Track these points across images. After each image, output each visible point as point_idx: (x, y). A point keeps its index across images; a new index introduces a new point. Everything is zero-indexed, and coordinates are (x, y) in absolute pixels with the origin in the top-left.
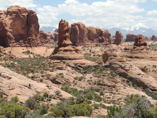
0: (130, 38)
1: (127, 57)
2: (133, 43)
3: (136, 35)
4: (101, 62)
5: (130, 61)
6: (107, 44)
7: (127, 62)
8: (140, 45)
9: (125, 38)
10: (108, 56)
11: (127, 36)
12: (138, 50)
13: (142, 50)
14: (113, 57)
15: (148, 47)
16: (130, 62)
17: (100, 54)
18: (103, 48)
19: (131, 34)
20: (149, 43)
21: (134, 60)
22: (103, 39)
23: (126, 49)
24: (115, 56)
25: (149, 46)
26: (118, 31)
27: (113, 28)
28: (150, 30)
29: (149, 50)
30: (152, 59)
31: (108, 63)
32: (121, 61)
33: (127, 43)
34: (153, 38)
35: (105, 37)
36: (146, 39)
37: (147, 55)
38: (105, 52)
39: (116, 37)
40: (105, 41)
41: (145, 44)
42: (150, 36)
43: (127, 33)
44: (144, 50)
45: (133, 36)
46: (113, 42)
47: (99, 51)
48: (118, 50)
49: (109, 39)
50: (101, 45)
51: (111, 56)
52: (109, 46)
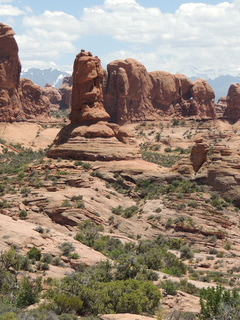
4: (187, 169)
6: (204, 120)
10: (206, 153)
14: (219, 156)
17: (185, 146)
18: (193, 132)
22: (192, 106)
24: (225, 153)
26: (235, 84)
27: (222, 77)
31: (206, 170)
35: (199, 100)
38: (197, 142)
39: (228, 101)
40: (199, 112)
46: (221, 115)
47: (182, 137)
48: (234, 138)
49: (210, 105)
50: (187, 122)
51: (213, 153)
52: (208, 124)
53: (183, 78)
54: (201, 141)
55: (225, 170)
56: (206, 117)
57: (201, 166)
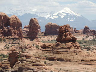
0: (51, 30)
1: (46, 59)
2: (56, 37)
3: (60, 26)
4: (6, 66)
5: (50, 65)
6: (16, 39)
7: (46, 67)
8: (65, 41)
9: (43, 29)
10: (17, 57)
11: (47, 27)
12: (63, 48)
13: (69, 48)
14: (25, 58)
15: (78, 45)
16: (50, 67)
17: (5, 53)
18: (10, 45)
19: (53, 23)
20: (80, 38)
21: (56, 64)
22: (9, 31)
23: (44, 47)
24: (28, 57)
25: (80, 43)
26: (33, 18)
27: (26, 14)
28: (82, 18)
29: (80, 50)
30: (84, 62)
31: (17, 67)
32: (36, 65)
33: (46, 38)
34: (86, 31)
35: (13, 28)
36: (76, 31)
37: (75, 57)
38: (12, 51)
39: (29, 28)
40: (13, 34)
41: (73, 40)
42: (81, 28)
43: (47, 23)
44: (72, 49)
45: (55, 27)
46: (25, 35)
47: (3, 48)
48: (33, 48)
49: (19, 30)
50: (6, 40)
51: (21, 57)
52: (18, 41)
53: (4, 15)
54: (14, 50)
55: (28, 67)
56: (17, 37)
57: (14, 64)
